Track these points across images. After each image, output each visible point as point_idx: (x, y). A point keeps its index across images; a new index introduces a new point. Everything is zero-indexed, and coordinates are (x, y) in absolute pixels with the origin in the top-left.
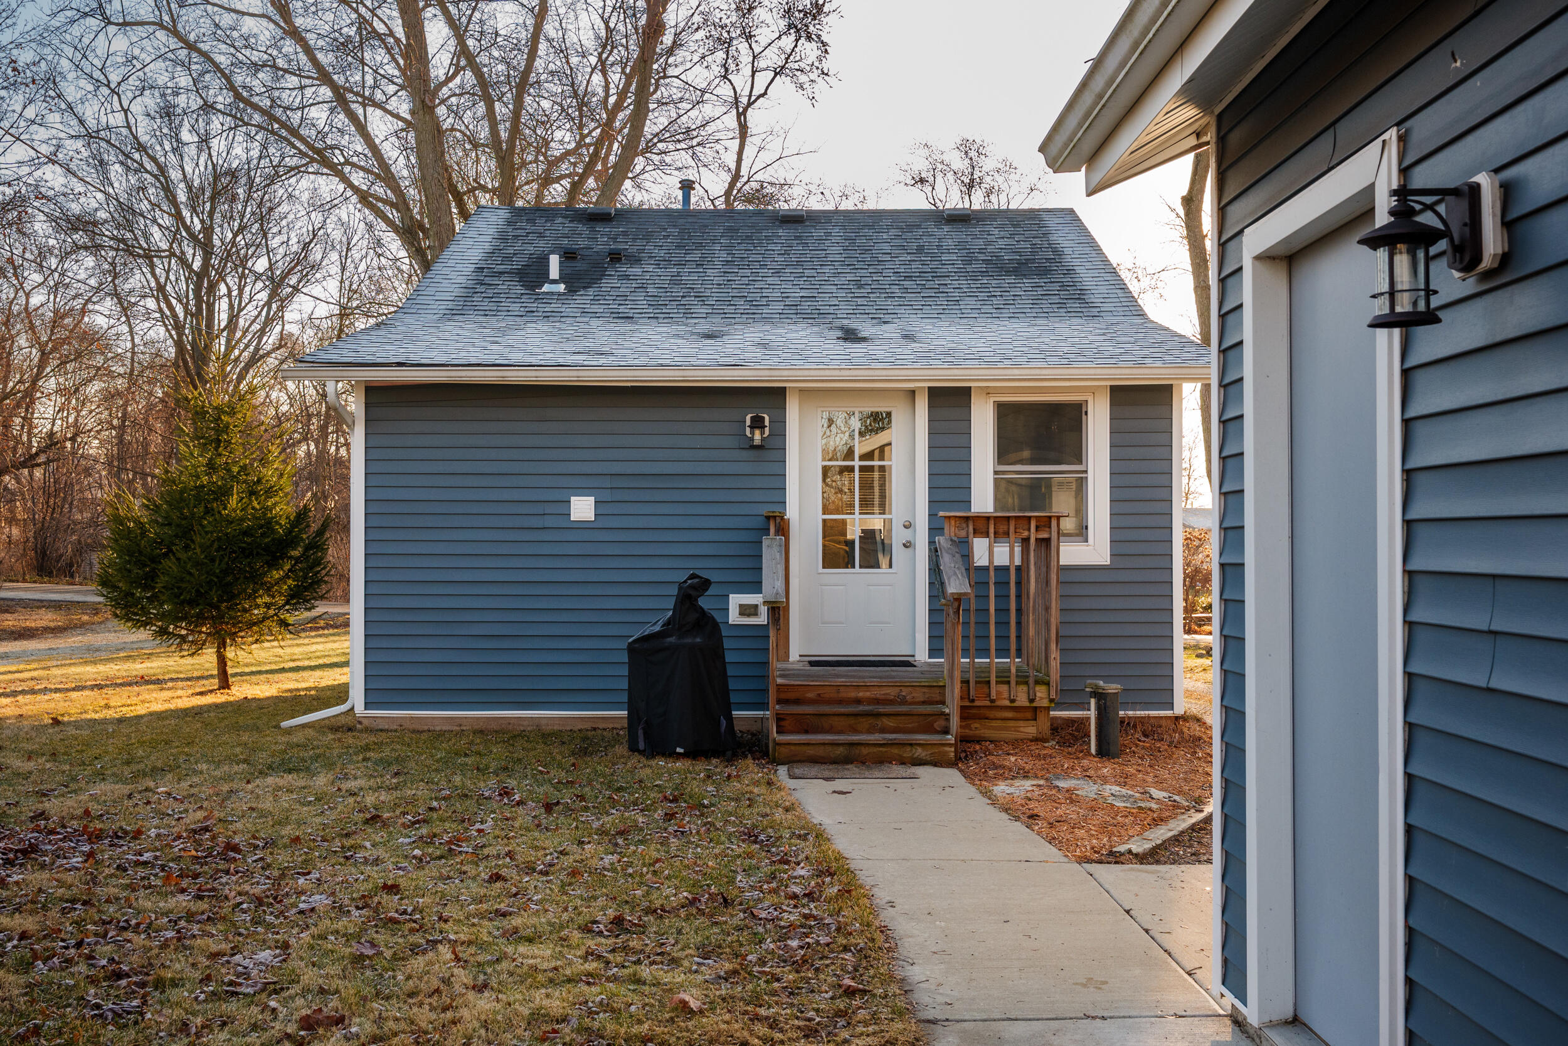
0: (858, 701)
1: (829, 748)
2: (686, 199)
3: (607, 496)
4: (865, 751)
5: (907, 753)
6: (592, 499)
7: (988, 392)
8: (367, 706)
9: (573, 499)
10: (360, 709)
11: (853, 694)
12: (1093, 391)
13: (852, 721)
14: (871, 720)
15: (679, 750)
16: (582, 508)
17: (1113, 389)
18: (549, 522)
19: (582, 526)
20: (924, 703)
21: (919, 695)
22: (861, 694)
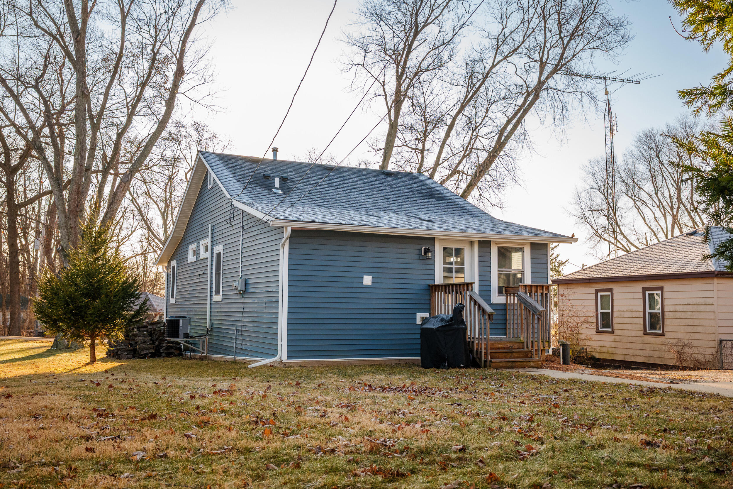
0: (499, 348)
1: (506, 363)
2: (275, 155)
3: (376, 275)
4: (517, 364)
5: (529, 364)
6: (371, 276)
7: (496, 243)
8: (289, 357)
9: (364, 276)
10: (285, 358)
11: (497, 346)
12: (526, 244)
13: (505, 354)
14: (510, 355)
15: (461, 365)
16: (368, 280)
17: (531, 243)
18: (355, 285)
19: (367, 287)
20: (518, 349)
21: (516, 346)
22: (500, 346)
